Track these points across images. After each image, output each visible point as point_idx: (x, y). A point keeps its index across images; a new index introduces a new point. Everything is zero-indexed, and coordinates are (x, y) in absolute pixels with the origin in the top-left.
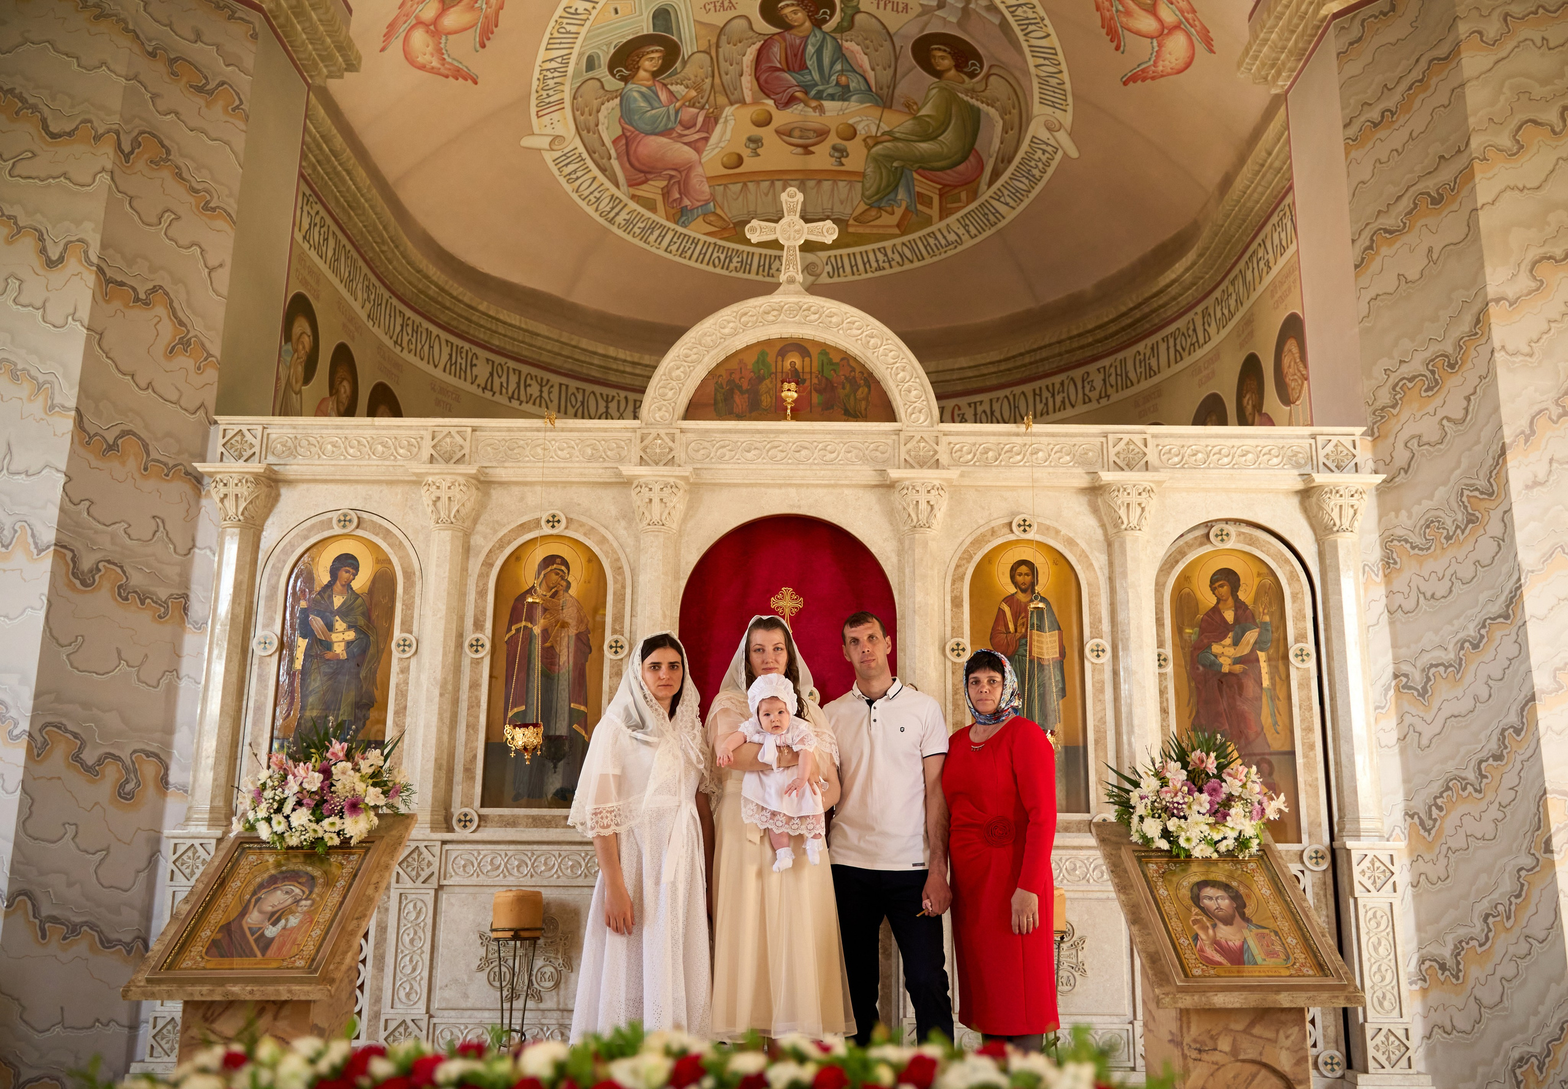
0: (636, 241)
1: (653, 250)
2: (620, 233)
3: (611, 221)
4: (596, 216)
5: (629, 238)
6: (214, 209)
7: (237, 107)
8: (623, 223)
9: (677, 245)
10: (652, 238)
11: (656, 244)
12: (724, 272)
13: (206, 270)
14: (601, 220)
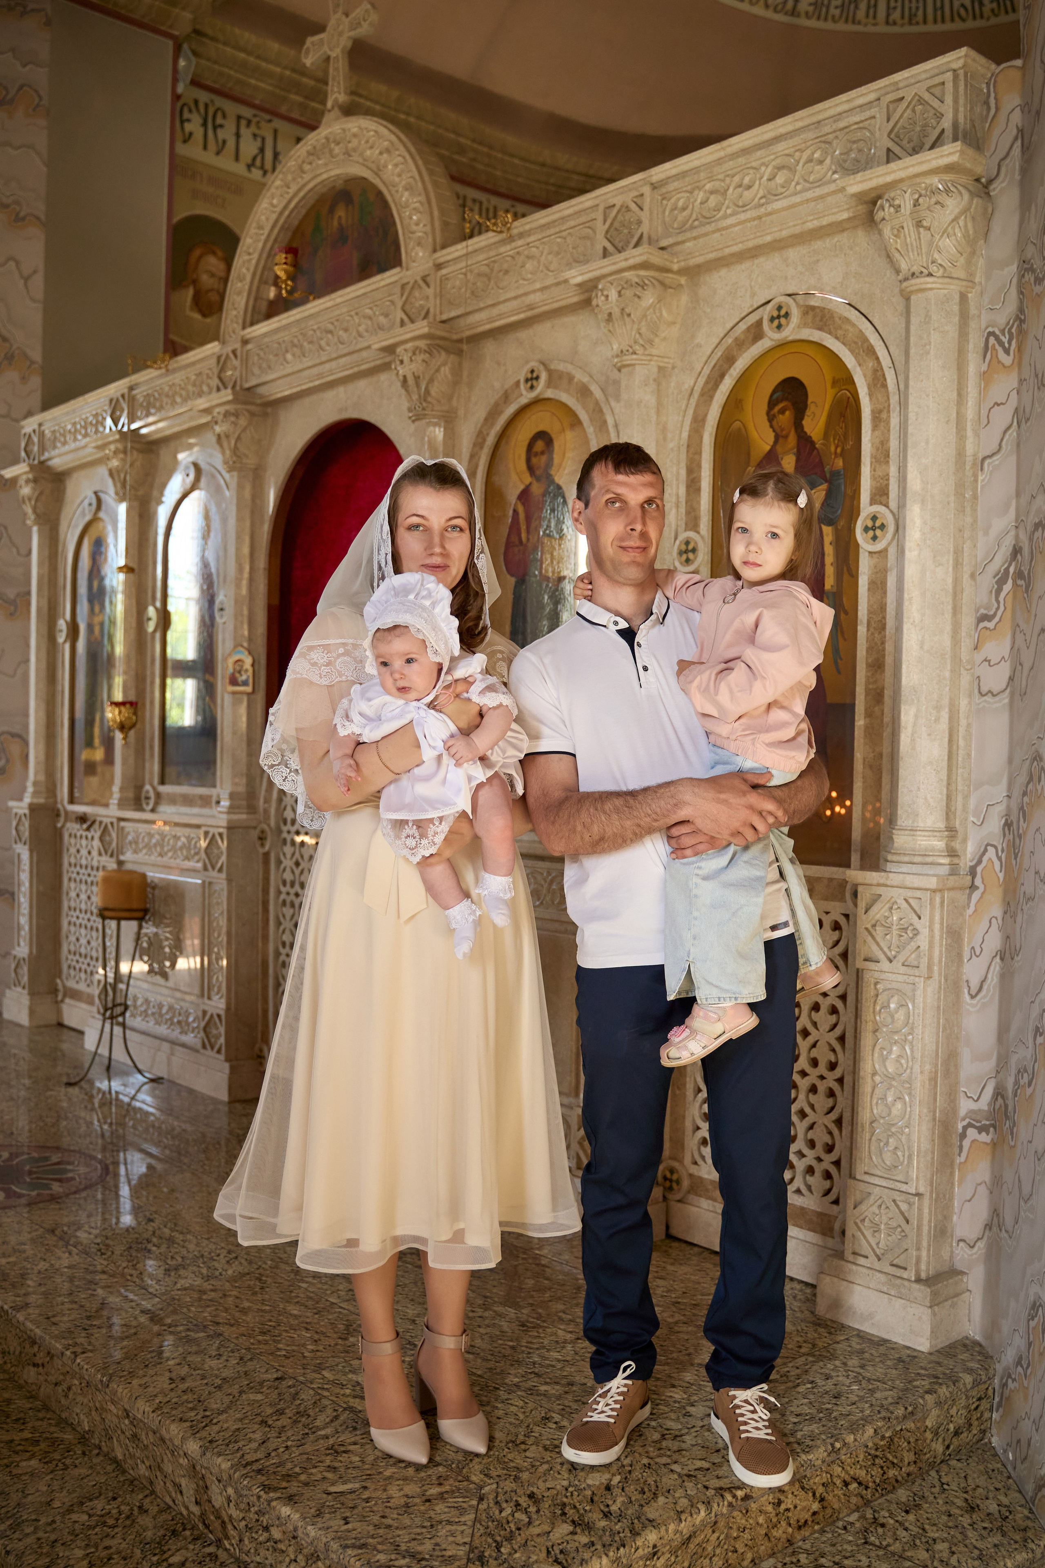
0: (841, 26)
1: (871, 29)
2: (812, 23)
3: (794, 13)
4: (770, 14)
5: (829, 25)
6: (23, 219)
7: (38, 105)
8: (811, 9)
9: (899, 10)
10: (861, 14)
11: (871, 20)
12: (979, 23)
13: (22, 281)
14: (780, 17)
